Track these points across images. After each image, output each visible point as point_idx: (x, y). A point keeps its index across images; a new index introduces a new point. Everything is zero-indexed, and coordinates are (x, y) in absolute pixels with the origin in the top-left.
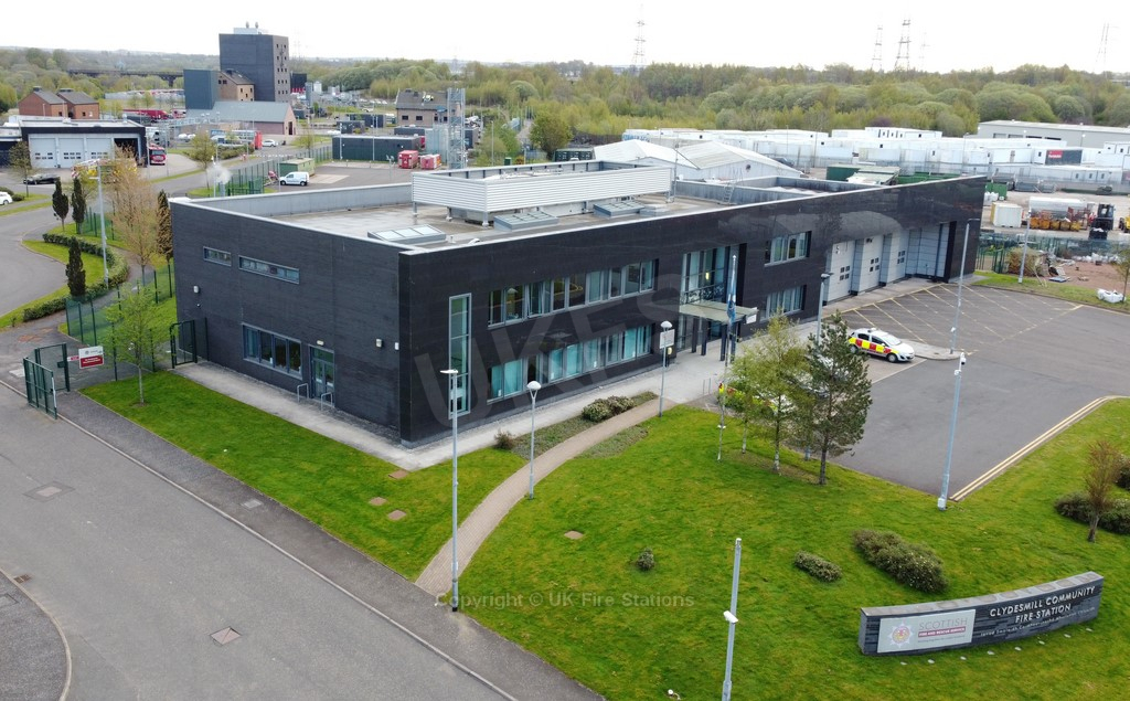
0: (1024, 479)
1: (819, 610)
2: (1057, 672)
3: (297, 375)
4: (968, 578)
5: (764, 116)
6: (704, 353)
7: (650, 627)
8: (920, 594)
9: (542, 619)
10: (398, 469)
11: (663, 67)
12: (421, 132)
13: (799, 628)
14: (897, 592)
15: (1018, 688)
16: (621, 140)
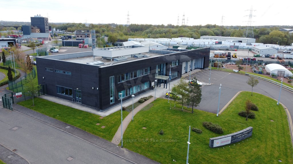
0: (231, 109)
1: (200, 139)
2: (248, 147)
3: (72, 96)
4: (226, 130)
5: (158, 35)
6: (160, 87)
7: (166, 147)
8: (218, 134)
9: (142, 147)
10: (101, 116)
11: (134, 25)
12: (83, 40)
13: (197, 144)
14: (214, 134)
15: (241, 151)
16: (127, 41)
